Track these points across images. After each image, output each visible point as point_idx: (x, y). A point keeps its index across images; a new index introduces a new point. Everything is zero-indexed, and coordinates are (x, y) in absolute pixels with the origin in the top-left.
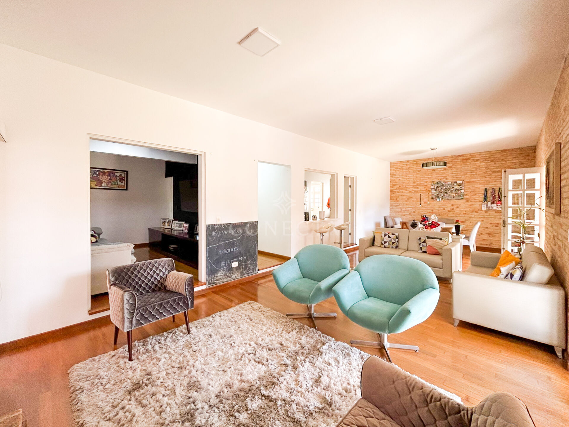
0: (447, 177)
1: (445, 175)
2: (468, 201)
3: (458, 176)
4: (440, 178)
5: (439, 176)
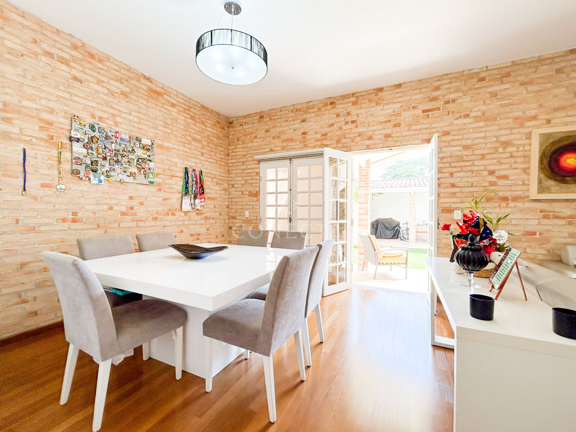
0: (118, 119)
1: (112, 111)
2: (160, 190)
3: (141, 126)
4: (99, 114)
5: (94, 105)
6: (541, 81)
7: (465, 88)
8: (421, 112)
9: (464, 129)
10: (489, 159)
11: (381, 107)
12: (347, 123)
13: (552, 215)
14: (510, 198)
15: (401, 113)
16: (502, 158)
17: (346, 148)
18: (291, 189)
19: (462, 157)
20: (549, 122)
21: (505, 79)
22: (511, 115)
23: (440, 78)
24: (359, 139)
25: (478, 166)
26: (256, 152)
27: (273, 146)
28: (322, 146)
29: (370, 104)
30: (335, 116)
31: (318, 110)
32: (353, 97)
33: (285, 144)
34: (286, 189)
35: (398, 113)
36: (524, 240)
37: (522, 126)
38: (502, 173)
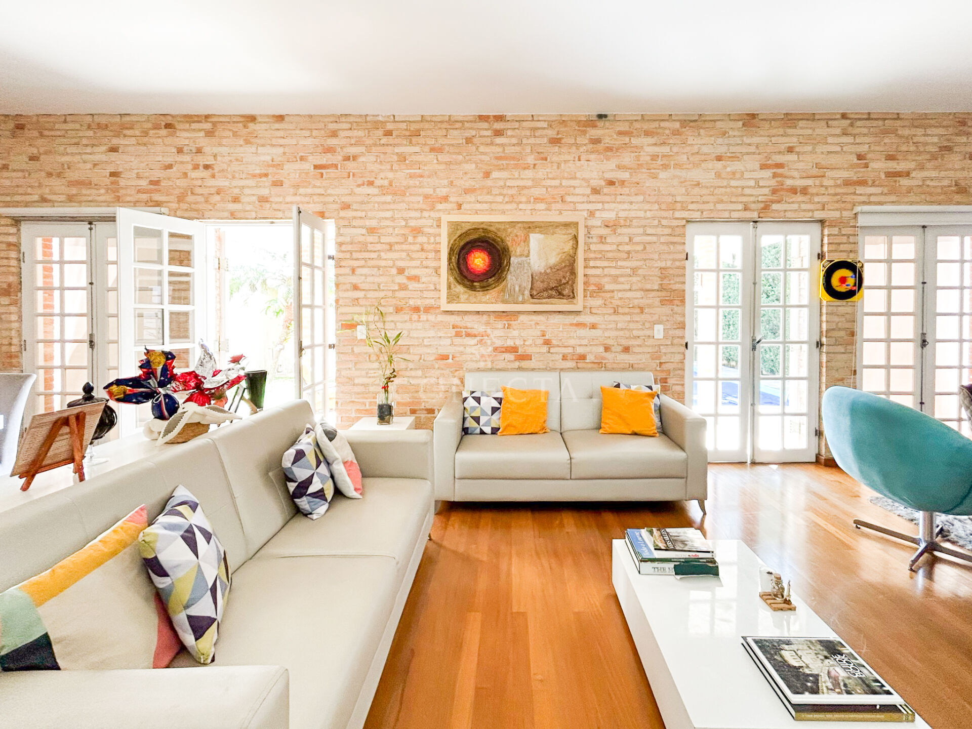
6: (452, 149)
7: (369, 142)
8: (312, 167)
9: (368, 203)
10: (398, 251)
11: (253, 149)
12: (196, 167)
13: (464, 333)
14: (422, 309)
15: (283, 164)
16: (413, 251)
17: (195, 212)
18: (93, 281)
19: (365, 244)
20: (460, 206)
21: (414, 139)
22: (420, 191)
23: (339, 118)
24: (217, 198)
25: (386, 259)
26: (8, 199)
27: (47, 190)
28: (151, 204)
29: (235, 140)
30: (175, 150)
31: (142, 135)
32: (206, 122)
33: (74, 191)
34: (84, 283)
35: (279, 163)
36: (437, 366)
37: (432, 209)
38: (414, 272)
